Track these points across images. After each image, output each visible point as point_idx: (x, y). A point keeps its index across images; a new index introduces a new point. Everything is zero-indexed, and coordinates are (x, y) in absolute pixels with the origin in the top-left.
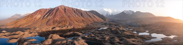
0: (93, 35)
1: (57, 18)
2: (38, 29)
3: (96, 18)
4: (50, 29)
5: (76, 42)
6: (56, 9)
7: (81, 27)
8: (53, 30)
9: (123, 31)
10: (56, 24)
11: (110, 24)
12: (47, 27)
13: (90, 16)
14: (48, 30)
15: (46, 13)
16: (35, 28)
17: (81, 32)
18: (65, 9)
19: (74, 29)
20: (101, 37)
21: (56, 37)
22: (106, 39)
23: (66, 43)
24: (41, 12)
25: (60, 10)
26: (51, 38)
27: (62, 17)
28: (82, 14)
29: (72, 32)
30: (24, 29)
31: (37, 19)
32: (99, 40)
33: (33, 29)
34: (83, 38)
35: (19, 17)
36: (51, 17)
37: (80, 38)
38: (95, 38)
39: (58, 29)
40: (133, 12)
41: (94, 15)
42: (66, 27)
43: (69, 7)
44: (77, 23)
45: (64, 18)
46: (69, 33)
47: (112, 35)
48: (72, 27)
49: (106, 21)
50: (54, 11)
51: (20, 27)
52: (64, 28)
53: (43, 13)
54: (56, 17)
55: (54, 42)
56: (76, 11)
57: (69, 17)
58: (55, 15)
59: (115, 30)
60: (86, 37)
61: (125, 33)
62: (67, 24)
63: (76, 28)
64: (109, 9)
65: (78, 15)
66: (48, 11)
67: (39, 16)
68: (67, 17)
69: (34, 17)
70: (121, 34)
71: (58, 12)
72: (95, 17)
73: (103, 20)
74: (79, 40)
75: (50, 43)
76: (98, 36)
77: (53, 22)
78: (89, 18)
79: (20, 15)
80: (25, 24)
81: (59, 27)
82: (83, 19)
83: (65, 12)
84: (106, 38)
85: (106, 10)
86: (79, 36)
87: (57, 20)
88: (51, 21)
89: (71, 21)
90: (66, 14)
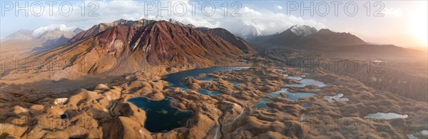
1: (164, 50)
3: (229, 49)
6: (152, 29)
7: (208, 66)
11: (255, 61)
13: (217, 44)
15: (131, 36)
18: (171, 31)
24: (119, 36)
25: (163, 34)
27: (172, 48)
28: (201, 41)
31: (119, 51)
36: (149, 48)
41: (224, 41)
43: (174, 26)
44: (198, 59)
45: (175, 49)
49: (247, 53)
52: (184, 69)
53: (125, 38)
54: (161, 49)
56: (189, 34)
57: (182, 46)
58: (156, 43)
62: (186, 62)
65: (195, 42)
66: (133, 32)
67: (119, 45)
68: (180, 49)
69: (109, 46)
70: (265, 75)
71: (160, 38)
72: (225, 45)
73: (242, 51)
77: (159, 59)
78: (215, 47)
82: (206, 50)
83: (172, 37)
87: (164, 54)
88: (155, 57)
89: (190, 57)
90: (176, 42)
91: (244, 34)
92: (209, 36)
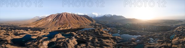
0: (82, 35)
1: (62, 22)
2: (49, 29)
4: (57, 29)
5: (70, 41)
6: (61, 15)
7: (76, 28)
8: (59, 30)
9: (102, 33)
10: (61, 26)
11: (95, 25)
12: (55, 28)
13: (83, 19)
14: (55, 30)
15: (55, 17)
16: (48, 28)
17: (75, 33)
18: (67, 15)
19: (71, 29)
20: (87, 37)
21: (60, 36)
22: (90, 40)
23: (65, 41)
24: (51, 17)
26: (56, 37)
27: (65, 21)
28: (77, 18)
29: (70, 33)
30: (41, 29)
31: (49, 21)
32: (85, 40)
33: (46, 29)
34: (76, 37)
35: (38, 19)
36: (58, 21)
37: (74, 38)
38: (83, 38)
39: (61, 29)
40: (111, 15)
41: (86, 18)
42: (67, 28)
43: (69, 14)
44: (74, 25)
46: (68, 33)
47: (94, 35)
48: (71, 27)
49: (93, 22)
50: (60, 17)
51: (39, 27)
52: (65, 29)
53: (53, 18)
55: (58, 39)
56: (74, 16)
57: (69, 20)
58: (60, 19)
59: (97, 32)
60: (78, 36)
61: (103, 35)
62: (68, 26)
63: (73, 28)
64: (96, 13)
65: (75, 19)
66: (56, 16)
67: (50, 20)
69: (47, 20)
70: (100, 35)
71: (62, 17)
72: (86, 20)
74: (73, 39)
75: (55, 40)
76: (85, 36)
77: (59, 24)
78: (82, 20)
79: (39, 17)
80: (42, 25)
81: (63, 28)
82: (78, 21)
83: (67, 17)
84: (89, 38)
85: (94, 13)
86: (73, 35)
87: (61, 23)
88: (58, 24)
89: (70, 24)
90: (67, 19)
91: (93, 17)
92: (81, 17)
